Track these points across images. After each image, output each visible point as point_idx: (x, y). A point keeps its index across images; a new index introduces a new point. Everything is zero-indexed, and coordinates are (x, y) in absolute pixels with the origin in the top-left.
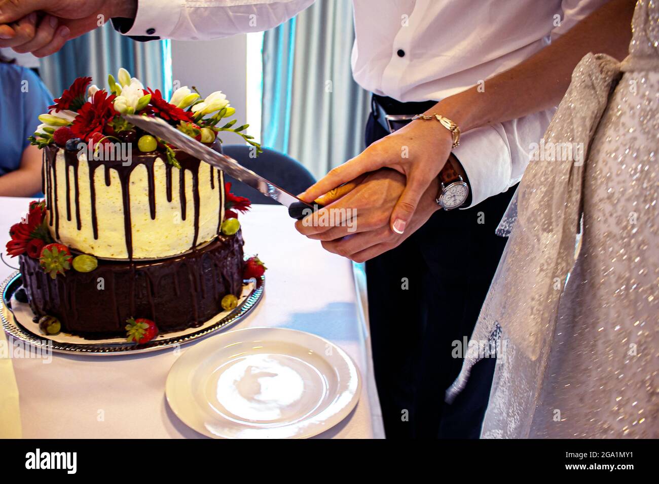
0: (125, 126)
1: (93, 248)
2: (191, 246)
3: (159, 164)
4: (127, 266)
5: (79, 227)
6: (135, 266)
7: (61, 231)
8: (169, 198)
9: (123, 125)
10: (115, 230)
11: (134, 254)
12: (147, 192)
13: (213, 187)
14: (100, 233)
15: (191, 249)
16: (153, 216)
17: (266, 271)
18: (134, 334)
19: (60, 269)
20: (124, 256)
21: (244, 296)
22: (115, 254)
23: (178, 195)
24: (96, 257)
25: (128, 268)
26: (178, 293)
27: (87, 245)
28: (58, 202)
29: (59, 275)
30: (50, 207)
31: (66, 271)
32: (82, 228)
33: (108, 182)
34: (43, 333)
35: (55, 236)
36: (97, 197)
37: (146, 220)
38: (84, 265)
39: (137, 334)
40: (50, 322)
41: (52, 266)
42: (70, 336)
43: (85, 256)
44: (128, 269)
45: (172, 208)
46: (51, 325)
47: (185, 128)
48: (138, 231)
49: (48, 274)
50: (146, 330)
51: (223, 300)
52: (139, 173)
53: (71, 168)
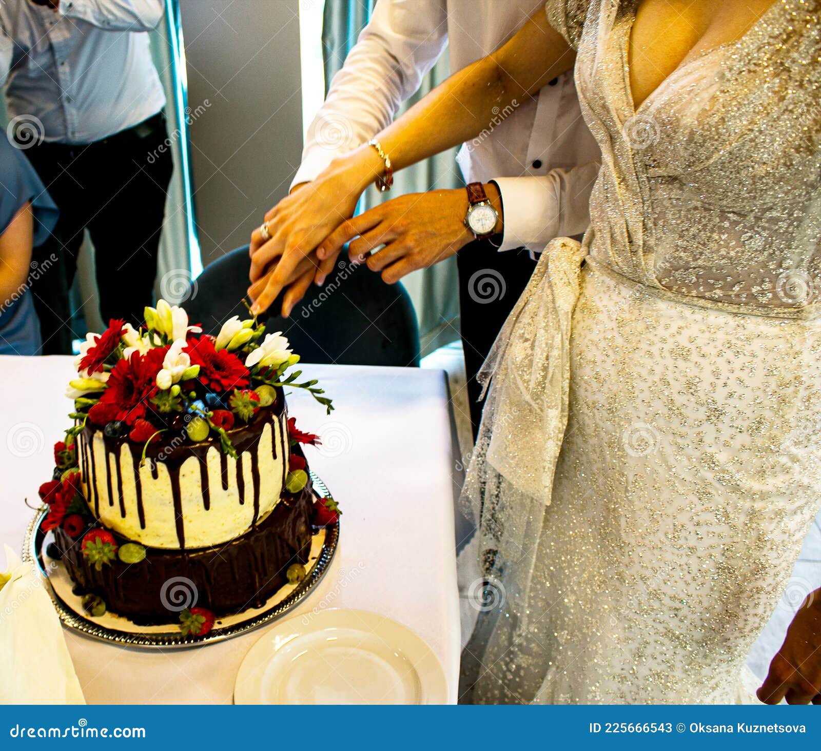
0: (170, 402)
1: (139, 536)
2: (250, 524)
3: (213, 455)
4: (179, 555)
5: (123, 514)
6: (188, 555)
7: (101, 511)
8: (225, 486)
9: (168, 401)
10: (165, 521)
11: (186, 543)
12: (200, 484)
13: (275, 457)
14: (147, 523)
15: (250, 527)
16: (207, 506)
17: (341, 516)
18: (189, 626)
19: (105, 559)
20: (176, 545)
21: (313, 558)
22: (165, 543)
23: (235, 479)
24: (145, 547)
25: (180, 557)
26: (237, 577)
27: (133, 533)
28: (97, 483)
29: (104, 565)
30: (86, 479)
31: (110, 560)
32: (127, 516)
33: (155, 475)
34: (87, 613)
35: (95, 516)
36: (143, 488)
37: (199, 511)
38: (131, 556)
39: (192, 627)
40: (95, 604)
41: (97, 557)
42: (117, 618)
43: (131, 545)
44: (179, 559)
45: (229, 495)
46: (96, 608)
47: (241, 401)
48: (191, 521)
49: (93, 565)
50: (203, 624)
51: (288, 572)
52: (190, 467)
53: (112, 456)
